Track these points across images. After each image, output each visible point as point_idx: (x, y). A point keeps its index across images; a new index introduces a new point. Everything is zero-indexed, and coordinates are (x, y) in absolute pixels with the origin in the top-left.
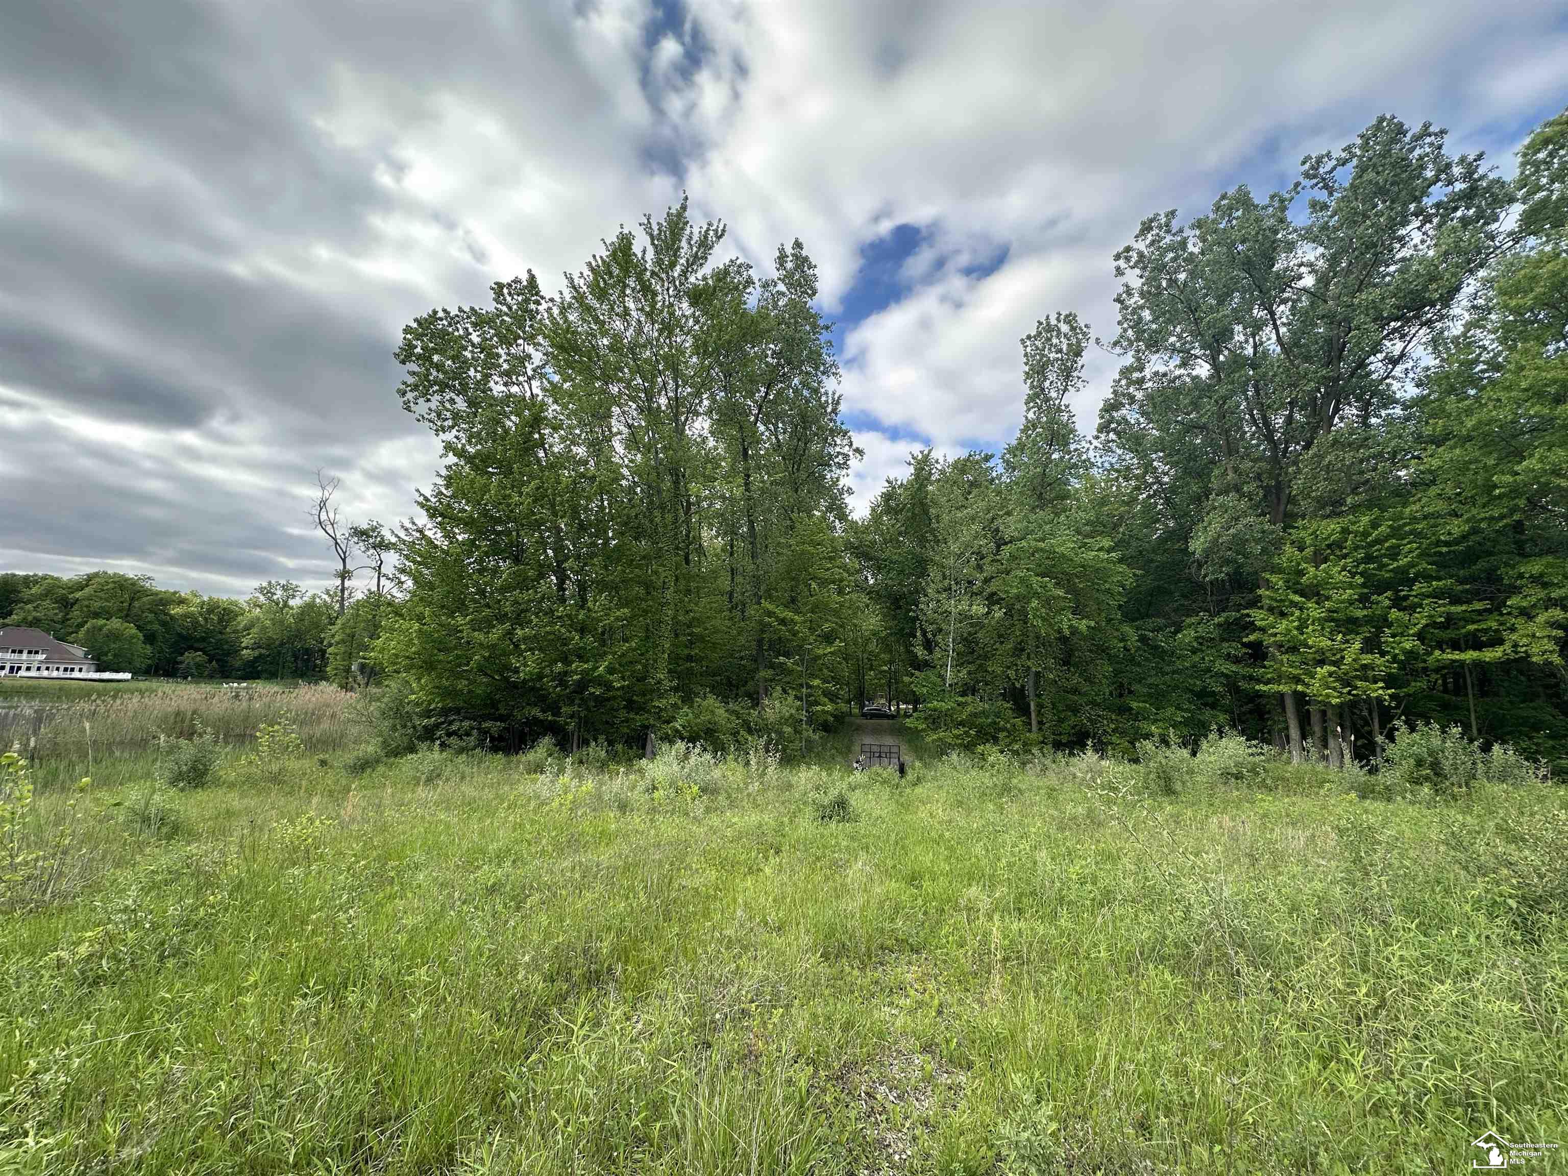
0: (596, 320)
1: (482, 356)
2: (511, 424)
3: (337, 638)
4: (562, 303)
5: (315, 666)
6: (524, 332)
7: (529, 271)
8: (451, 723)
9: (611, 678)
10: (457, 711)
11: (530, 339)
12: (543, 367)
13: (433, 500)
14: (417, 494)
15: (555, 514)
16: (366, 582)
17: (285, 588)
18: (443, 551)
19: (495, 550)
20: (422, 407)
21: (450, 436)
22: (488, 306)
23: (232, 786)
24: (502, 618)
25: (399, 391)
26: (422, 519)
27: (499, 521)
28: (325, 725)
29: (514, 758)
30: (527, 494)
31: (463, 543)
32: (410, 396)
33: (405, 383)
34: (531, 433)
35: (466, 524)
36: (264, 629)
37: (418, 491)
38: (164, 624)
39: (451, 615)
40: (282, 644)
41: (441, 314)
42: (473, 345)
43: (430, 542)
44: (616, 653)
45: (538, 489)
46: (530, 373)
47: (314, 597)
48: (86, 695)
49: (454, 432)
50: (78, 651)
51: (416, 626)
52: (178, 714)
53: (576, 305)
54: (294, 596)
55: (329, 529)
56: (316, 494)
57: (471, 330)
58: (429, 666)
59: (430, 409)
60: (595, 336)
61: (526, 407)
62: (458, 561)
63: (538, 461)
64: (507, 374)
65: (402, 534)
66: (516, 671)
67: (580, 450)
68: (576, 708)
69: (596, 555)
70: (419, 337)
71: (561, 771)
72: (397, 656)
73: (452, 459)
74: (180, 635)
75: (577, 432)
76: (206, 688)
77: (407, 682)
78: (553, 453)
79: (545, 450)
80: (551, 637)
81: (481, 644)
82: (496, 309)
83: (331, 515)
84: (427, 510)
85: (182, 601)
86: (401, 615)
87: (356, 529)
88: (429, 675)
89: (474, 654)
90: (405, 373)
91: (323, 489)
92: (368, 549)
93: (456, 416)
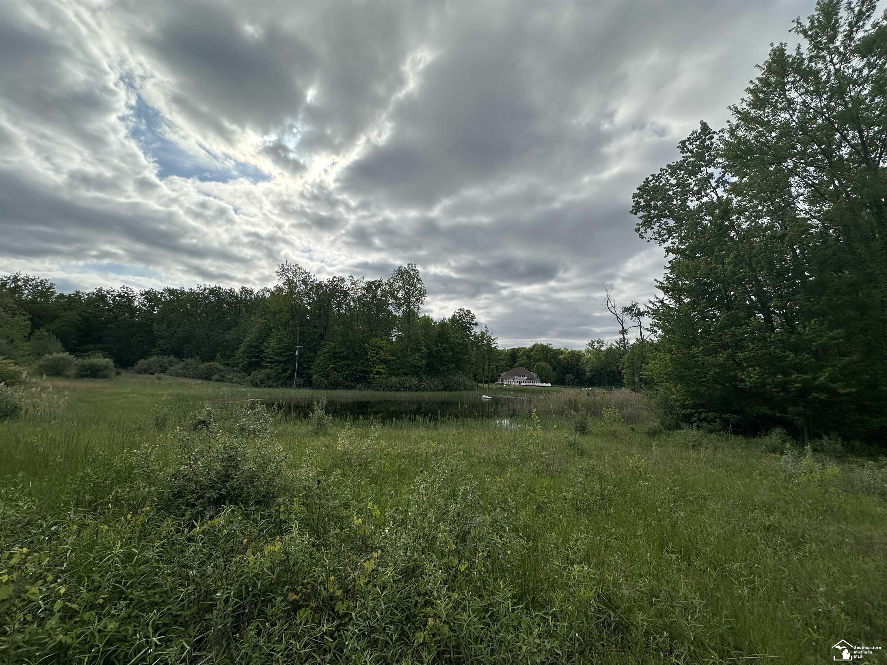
0: (762, 123)
1: (679, 189)
2: (707, 222)
3: (626, 365)
4: (731, 128)
5: (617, 380)
6: (705, 162)
7: (701, 122)
8: (700, 413)
9: (835, 385)
10: (703, 406)
11: (710, 163)
12: (723, 176)
13: (665, 283)
14: (656, 282)
15: (754, 270)
16: (635, 334)
17: (598, 342)
18: (676, 310)
19: (711, 304)
20: (650, 233)
21: (668, 244)
22: (678, 158)
23: (597, 435)
24: (725, 347)
25: (635, 230)
26: (661, 295)
27: (710, 285)
28: (629, 410)
29: (753, 440)
30: (729, 262)
31: (688, 303)
32: (642, 230)
33: (638, 224)
34: (723, 223)
35: (688, 292)
36: (593, 362)
37: (656, 280)
38: (558, 363)
39: (689, 348)
40: (602, 369)
41: (651, 178)
42: (673, 186)
43: (667, 306)
44: (835, 366)
45: (735, 257)
46: (714, 185)
47: (611, 345)
48: (541, 392)
49: (670, 240)
50: (535, 375)
51: (669, 356)
52: (570, 401)
53: (742, 123)
54: (603, 346)
55: (613, 310)
56: (604, 294)
57: (669, 178)
58: (680, 378)
59: (654, 233)
60: (764, 135)
61: (716, 207)
62: (687, 314)
63: (732, 238)
64: (698, 192)
65: (651, 306)
66: (743, 381)
67: (765, 220)
68: (801, 409)
69: (798, 292)
70: (641, 196)
71: (802, 454)
72: (660, 373)
73: (672, 256)
74: (564, 367)
75: (760, 208)
76: (577, 390)
77: (668, 388)
78: (743, 230)
79: (735, 230)
80: (768, 356)
81: (712, 364)
82: (683, 157)
83: (613, 303)
84: (663, 290)
85: (562, 353)
86: (659, 351)
87: (625, 308)
88: (681, 384)
89: (709, 371)
90: (637, 219)
91: (607, 291)
92: (633, 317)
93: (670, 231)
